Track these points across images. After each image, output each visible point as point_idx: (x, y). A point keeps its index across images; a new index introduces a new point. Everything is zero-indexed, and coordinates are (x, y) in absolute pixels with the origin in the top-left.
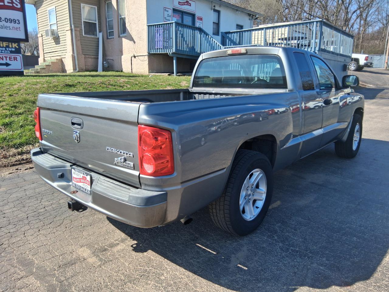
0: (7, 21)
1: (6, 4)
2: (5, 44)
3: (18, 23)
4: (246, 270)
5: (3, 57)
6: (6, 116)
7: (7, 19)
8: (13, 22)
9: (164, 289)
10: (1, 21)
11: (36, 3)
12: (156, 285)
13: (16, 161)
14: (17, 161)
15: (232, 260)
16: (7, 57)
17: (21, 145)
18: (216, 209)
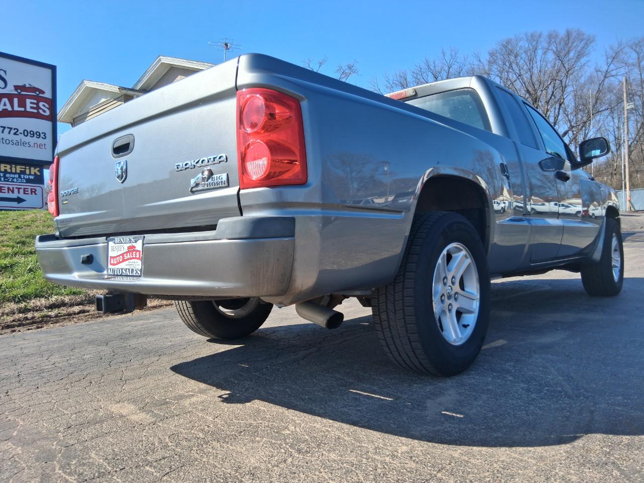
0: (26, 134)
1: (28, 109)
2: (19, 169)
3: (44, 137)
4: (461, 418)
5: (13, 188)
6: (6, 255)
7: (27, 131)
8: (35, 136)
9: (290, 446)
10: (18, 135)
11: (75, 121)
12: (273, 441)
13: (14, 321)
14: (16, 321)
15: (428, 406)
16: (21, 188)
17: (25, 298)
18: (387, 313)
